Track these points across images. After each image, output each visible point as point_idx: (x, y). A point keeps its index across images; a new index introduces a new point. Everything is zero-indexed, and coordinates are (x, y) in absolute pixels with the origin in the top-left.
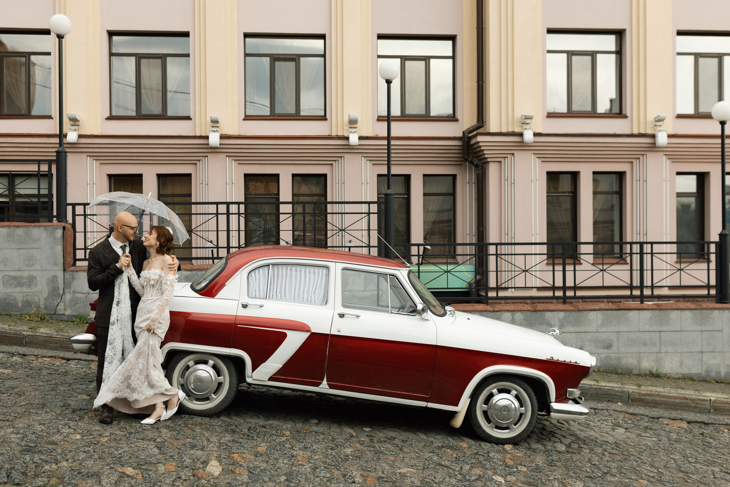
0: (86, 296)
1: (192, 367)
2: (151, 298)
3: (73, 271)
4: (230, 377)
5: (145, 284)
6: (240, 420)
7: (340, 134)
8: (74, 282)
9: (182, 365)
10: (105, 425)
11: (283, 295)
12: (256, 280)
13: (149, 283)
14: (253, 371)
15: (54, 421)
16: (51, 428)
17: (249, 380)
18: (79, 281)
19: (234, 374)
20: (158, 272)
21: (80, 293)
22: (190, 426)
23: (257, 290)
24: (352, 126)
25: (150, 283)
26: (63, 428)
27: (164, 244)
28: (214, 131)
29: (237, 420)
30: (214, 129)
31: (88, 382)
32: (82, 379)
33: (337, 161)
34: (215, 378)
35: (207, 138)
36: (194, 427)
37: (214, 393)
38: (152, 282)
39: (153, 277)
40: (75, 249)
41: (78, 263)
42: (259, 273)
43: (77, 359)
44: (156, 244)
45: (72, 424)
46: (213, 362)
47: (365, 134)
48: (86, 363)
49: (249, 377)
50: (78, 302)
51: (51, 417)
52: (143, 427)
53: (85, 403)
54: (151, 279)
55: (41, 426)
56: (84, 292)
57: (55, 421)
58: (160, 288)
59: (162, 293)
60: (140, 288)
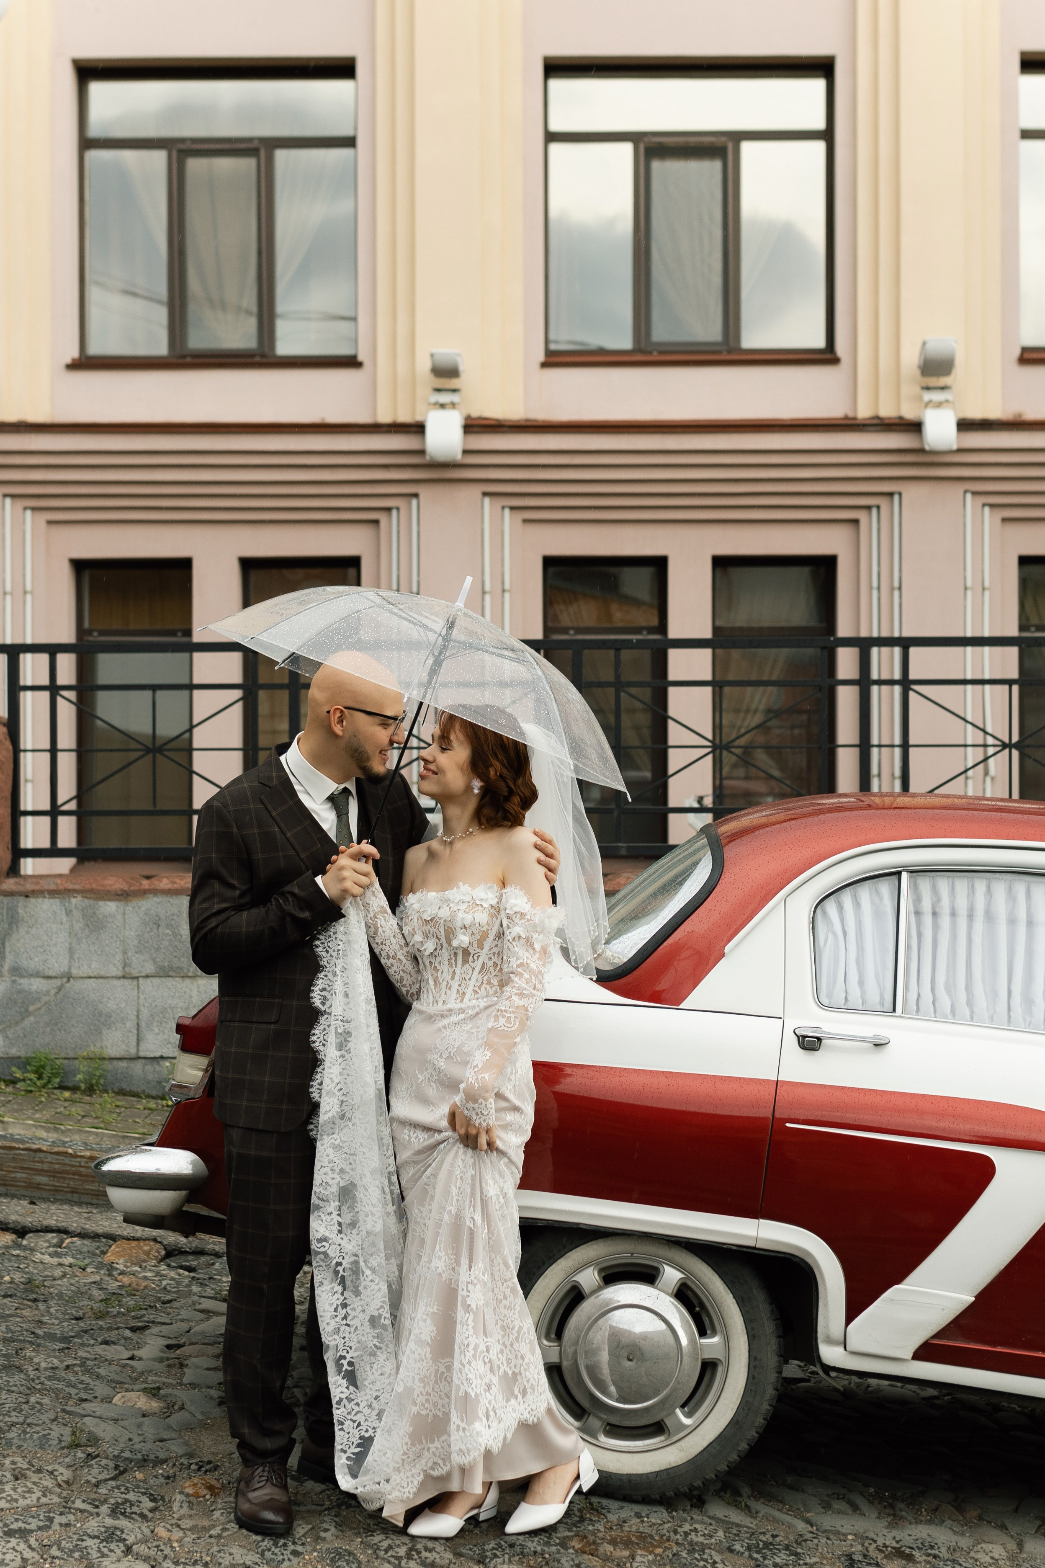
0: (60, 989)
1: (594, 1292)
2: (460, 1005)
3: (11, 894)
4: (752, 1337)
5: (429, 946)
6: (788, 1518)
7: (887, 411)
8: (15, 936)
9: (552, 1286)
10: (267, 1543)
11: (962, 996)
12: (845, 933)
13: (449, 941)
14: (849, 1319)
15: (58, 1519)
16: (55, 1551)
17: (830, 1354)
18: (33, 931)
19: (769, 1327)
20: (483, 896)
21: (38, 975)
22: (609, 1548)
23: (853, 977)
24: (933, 381)
25: (455, 943)
26: (103, 1555)
27: (502, 784)
28: (443, 406)
29: (776, 1520)
30: (444, 398)
31: (128, 1333)
32: (100, 1315)
33: (874, 511)
34: (692, 1341)
35: (419, 429)
36: (626, 1553)
37: (683, 1406)
38: (463, 939)
39: (464, 917)
40: (16, 813)
41: (28, 866)
42: (857, 904)
43: (52, 1231)
44: (469, 788)
45: (133, 1530)
46: (681, 1275)
47: (976, 413)
48: (87, 1245)
49: (830, 1341)
50: (31, 1008)
51: (44, 1500)
52: (425, 1554)
53: (150, 1428)
54: (459, 924)
55: (13, 1542)
56: (51, 973)
57: (63, 1519)
58: (495, 964)
59: (502, 984)
60: (409, 965)
